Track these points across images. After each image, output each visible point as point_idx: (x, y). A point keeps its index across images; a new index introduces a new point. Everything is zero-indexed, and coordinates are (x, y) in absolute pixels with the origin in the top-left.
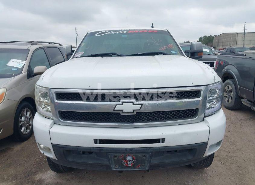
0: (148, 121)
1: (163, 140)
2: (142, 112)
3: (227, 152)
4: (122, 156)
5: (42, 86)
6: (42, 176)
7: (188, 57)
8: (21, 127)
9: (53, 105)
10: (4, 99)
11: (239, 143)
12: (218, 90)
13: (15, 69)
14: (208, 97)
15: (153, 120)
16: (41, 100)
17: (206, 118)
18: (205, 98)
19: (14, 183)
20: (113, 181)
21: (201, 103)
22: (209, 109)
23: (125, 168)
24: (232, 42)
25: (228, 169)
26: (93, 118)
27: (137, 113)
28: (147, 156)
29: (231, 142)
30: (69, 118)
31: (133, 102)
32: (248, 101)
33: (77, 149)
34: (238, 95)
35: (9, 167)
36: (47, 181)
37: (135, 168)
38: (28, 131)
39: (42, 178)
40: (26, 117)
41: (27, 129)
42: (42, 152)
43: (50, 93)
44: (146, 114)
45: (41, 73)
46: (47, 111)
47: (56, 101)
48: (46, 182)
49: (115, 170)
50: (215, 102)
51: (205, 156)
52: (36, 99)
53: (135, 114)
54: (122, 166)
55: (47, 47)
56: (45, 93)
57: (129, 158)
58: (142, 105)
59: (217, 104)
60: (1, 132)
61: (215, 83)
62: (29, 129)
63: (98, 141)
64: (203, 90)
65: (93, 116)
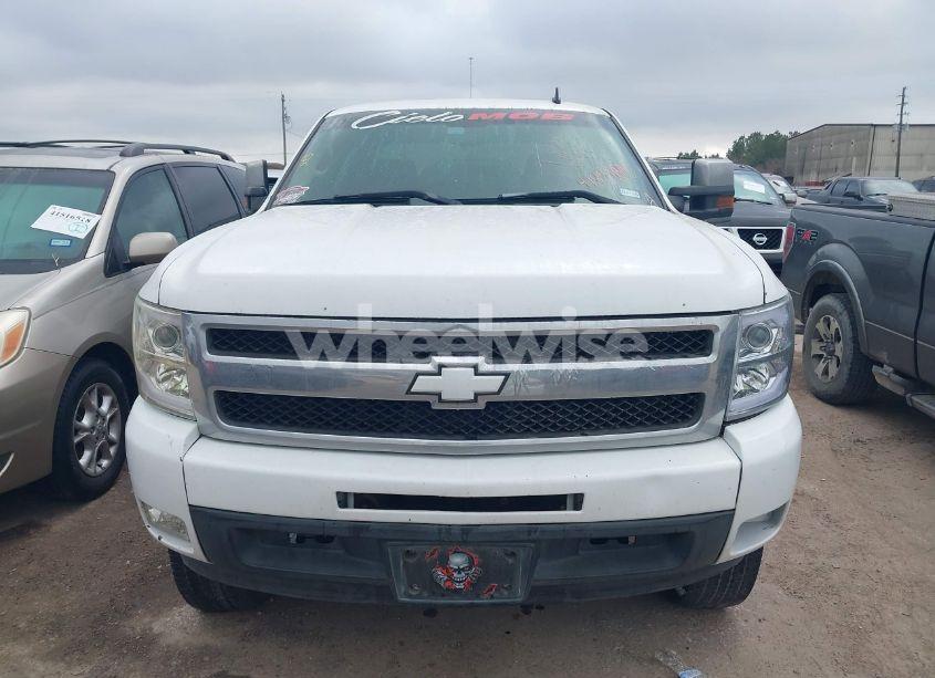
0: (526, 433)
1: (577, 501)
2: (508, 403)
3: (811, 551)
4: (432, 554)
5: (158, 306)
6: (151, 622)
7: (681, 210)
8: (81, 448)
9: (195, 372)
10: (22, 348)
11: (856, 522)
12: (774, 331)
13: (61, 243)
14: (737, 354)
15: (546, 430)
16: (154, 352)
17: (729, 428)
18: (728, 357)
19: (53, 646)
20: (402, 643)
21: (714, 373)
22: (742, 394)
23: (443, 595)
24: (855, 159)
25: (810, 613)
26: (337, 420)
27: (489, 404)
28: (522, 554)
29: (828, 516)
30: (252, 416)
31: (475, 367)
32: (897, 372)
33: (278, 524)
34: (862, 350)
35: (33, 590)
36: (171, 641)
37: (478, 596)
38: (105, 463)
39: (151, 629)
40: (99, 415)
41: (100, 456)
42: (155, 533)
43: (189, 328)
44: (520, 408)
45: (157, 259)
46: (173, 391)
47: (209, 357)
48: (163, 642)
49: (408, 603)
50: (764, 372)
51: (723, 559)
52: (138, 347)
53: (481, 405)
54: (433, 586)
55: (179, 166)
56: (168, 328)
57: (457, 560)
58: (507, 375)
59: (772, 380)
60: (3, 471)
61: (765, 305)
62: (108, 456)
63: (351, 501)
64: (722, 328)
65: (336, 410)
